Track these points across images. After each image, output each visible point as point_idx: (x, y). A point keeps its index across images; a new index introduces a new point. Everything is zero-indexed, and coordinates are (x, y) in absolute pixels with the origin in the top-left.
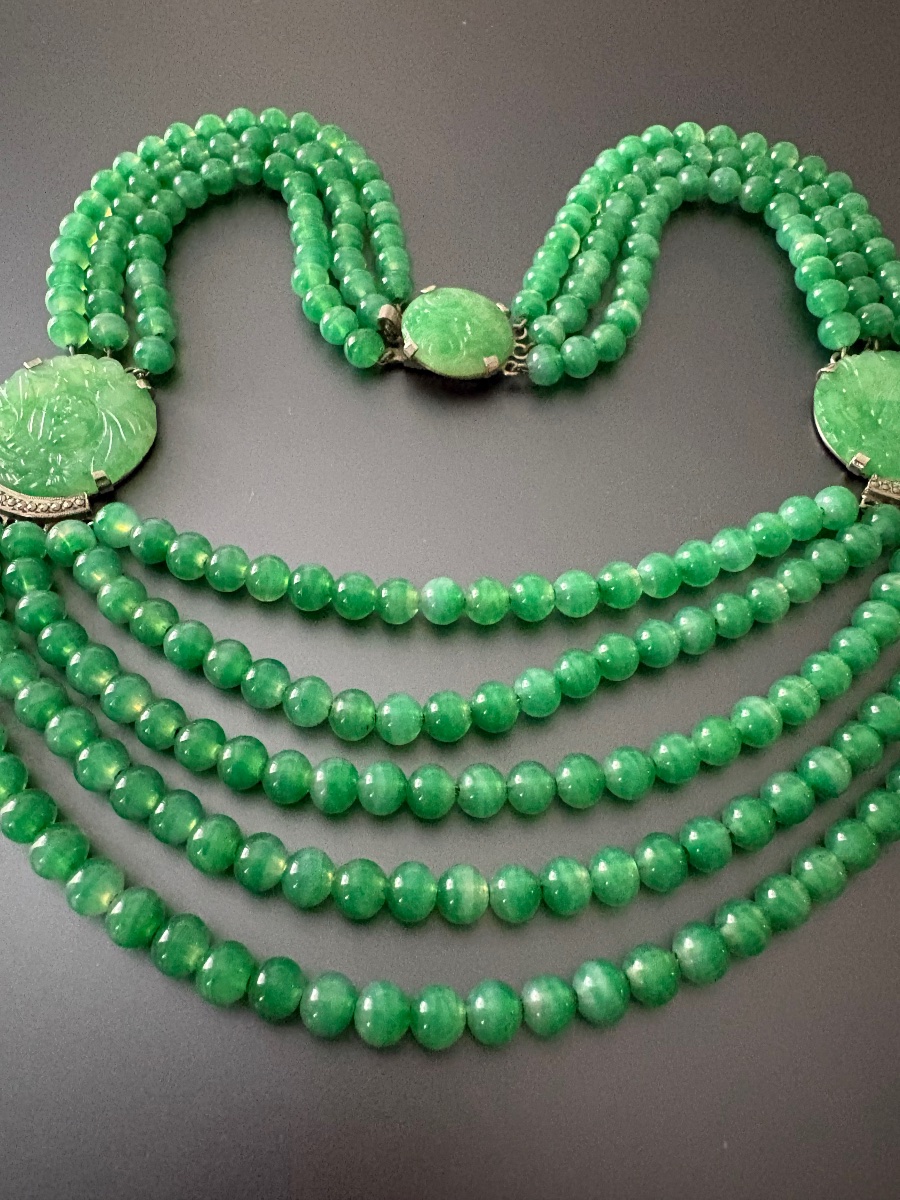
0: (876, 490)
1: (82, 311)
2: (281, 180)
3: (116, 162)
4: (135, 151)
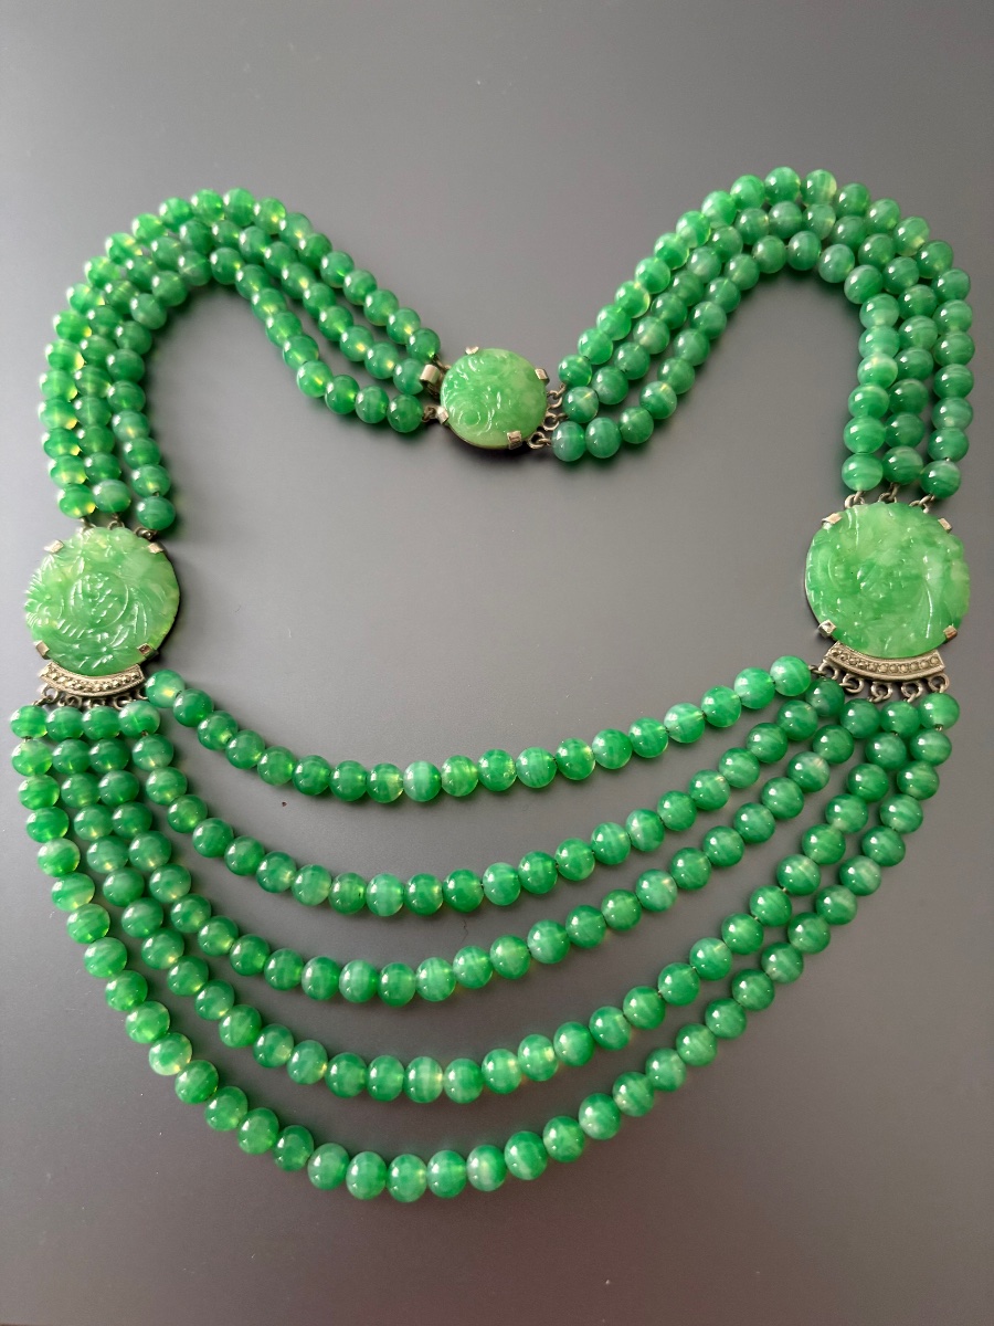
1: (81, 479)
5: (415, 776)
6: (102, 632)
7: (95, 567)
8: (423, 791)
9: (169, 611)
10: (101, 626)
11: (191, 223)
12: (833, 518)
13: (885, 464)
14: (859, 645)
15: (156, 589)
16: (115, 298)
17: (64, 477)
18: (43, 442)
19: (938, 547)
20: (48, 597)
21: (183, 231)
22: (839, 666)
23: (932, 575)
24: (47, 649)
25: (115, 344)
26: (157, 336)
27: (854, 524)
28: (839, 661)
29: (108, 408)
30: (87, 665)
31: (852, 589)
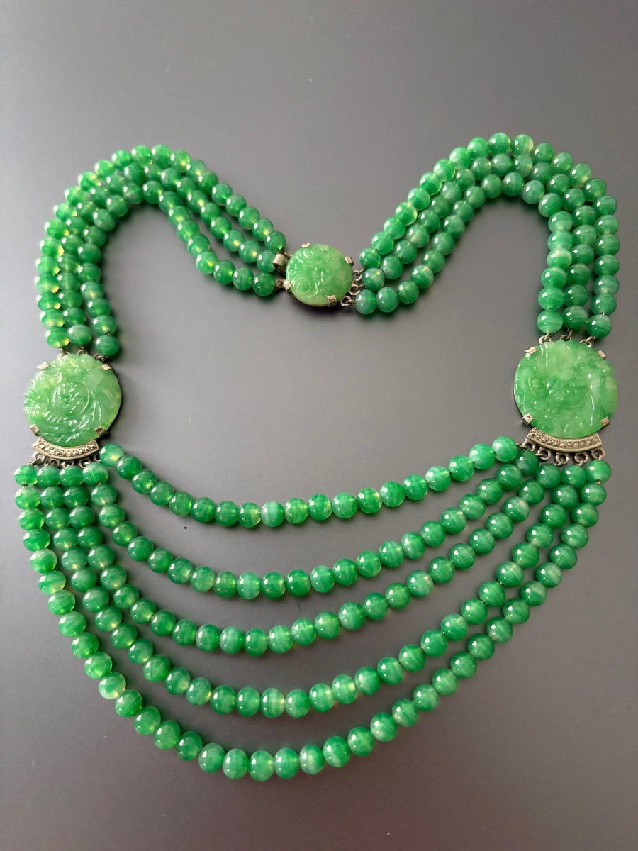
0: (532, 439)
1: (61, 324)
5: (268, 510)
6: (73, 419)
7: (69, 379)
8: (273, 520)
9: (115, 406)
10: (72, 416)
11: (131, 166)
12: (531, 350)
13: (564, 317)
14: (548, 429)
15: (107, 393)
16: (83, 212)
17: (50, 323)
18: (38, 301)
19: (597, 368)
20: (39, 397)
21: (127, 170)
22: (535, 443)
23: (594, 386)
24: (38, 430)
25: (83, 240)
26: (110, 234)
27: (544, 354)
28: (535, 440)
29: (78, 280)
30: (63, 440)
31: (543, 395)
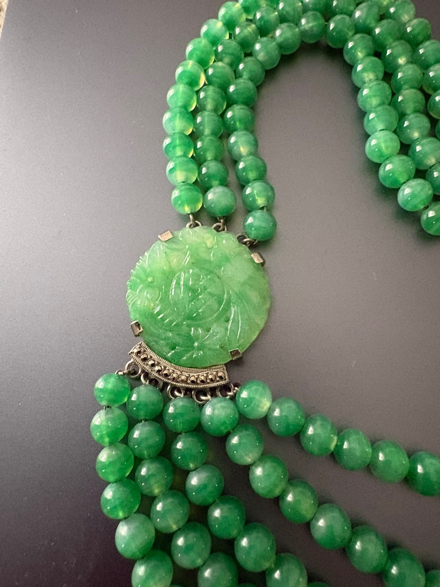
1: (193, 180)
2: (345, 42)
3: (204, 29)
4: (216, 17)
6: (197, 327)
7: (198, 263)
9: (260, 318)
10: (193, 318)
17: (179, 176)
18: (164, 145)
20: (150, 280)
24: (140, 330)
25: (237, 75)
29: (224, 132)
30: (179, 355)
